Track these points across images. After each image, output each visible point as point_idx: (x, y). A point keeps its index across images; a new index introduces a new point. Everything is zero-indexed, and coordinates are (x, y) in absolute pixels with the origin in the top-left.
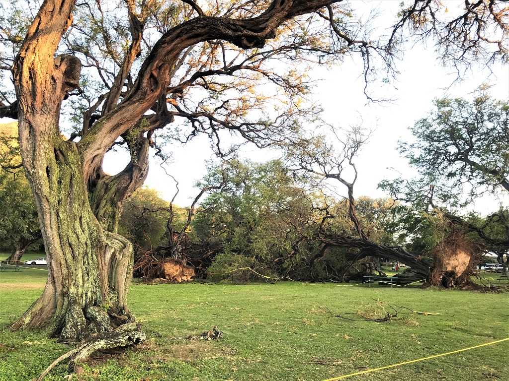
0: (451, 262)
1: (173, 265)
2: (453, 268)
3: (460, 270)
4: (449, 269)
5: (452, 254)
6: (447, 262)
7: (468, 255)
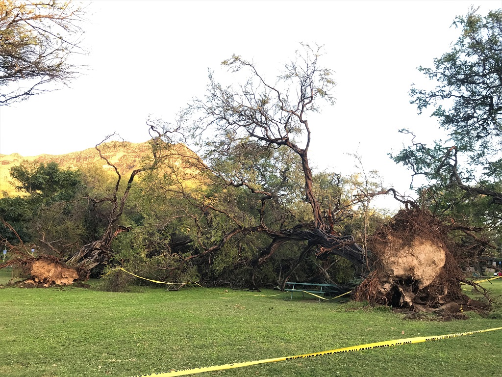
0: (400, 261)
1: (44, 264)
2: (405, 270)
3: (426, 275)
4: (398, 271)
5: (403, 245)
6: (392, 259)
7: (439, 247)
